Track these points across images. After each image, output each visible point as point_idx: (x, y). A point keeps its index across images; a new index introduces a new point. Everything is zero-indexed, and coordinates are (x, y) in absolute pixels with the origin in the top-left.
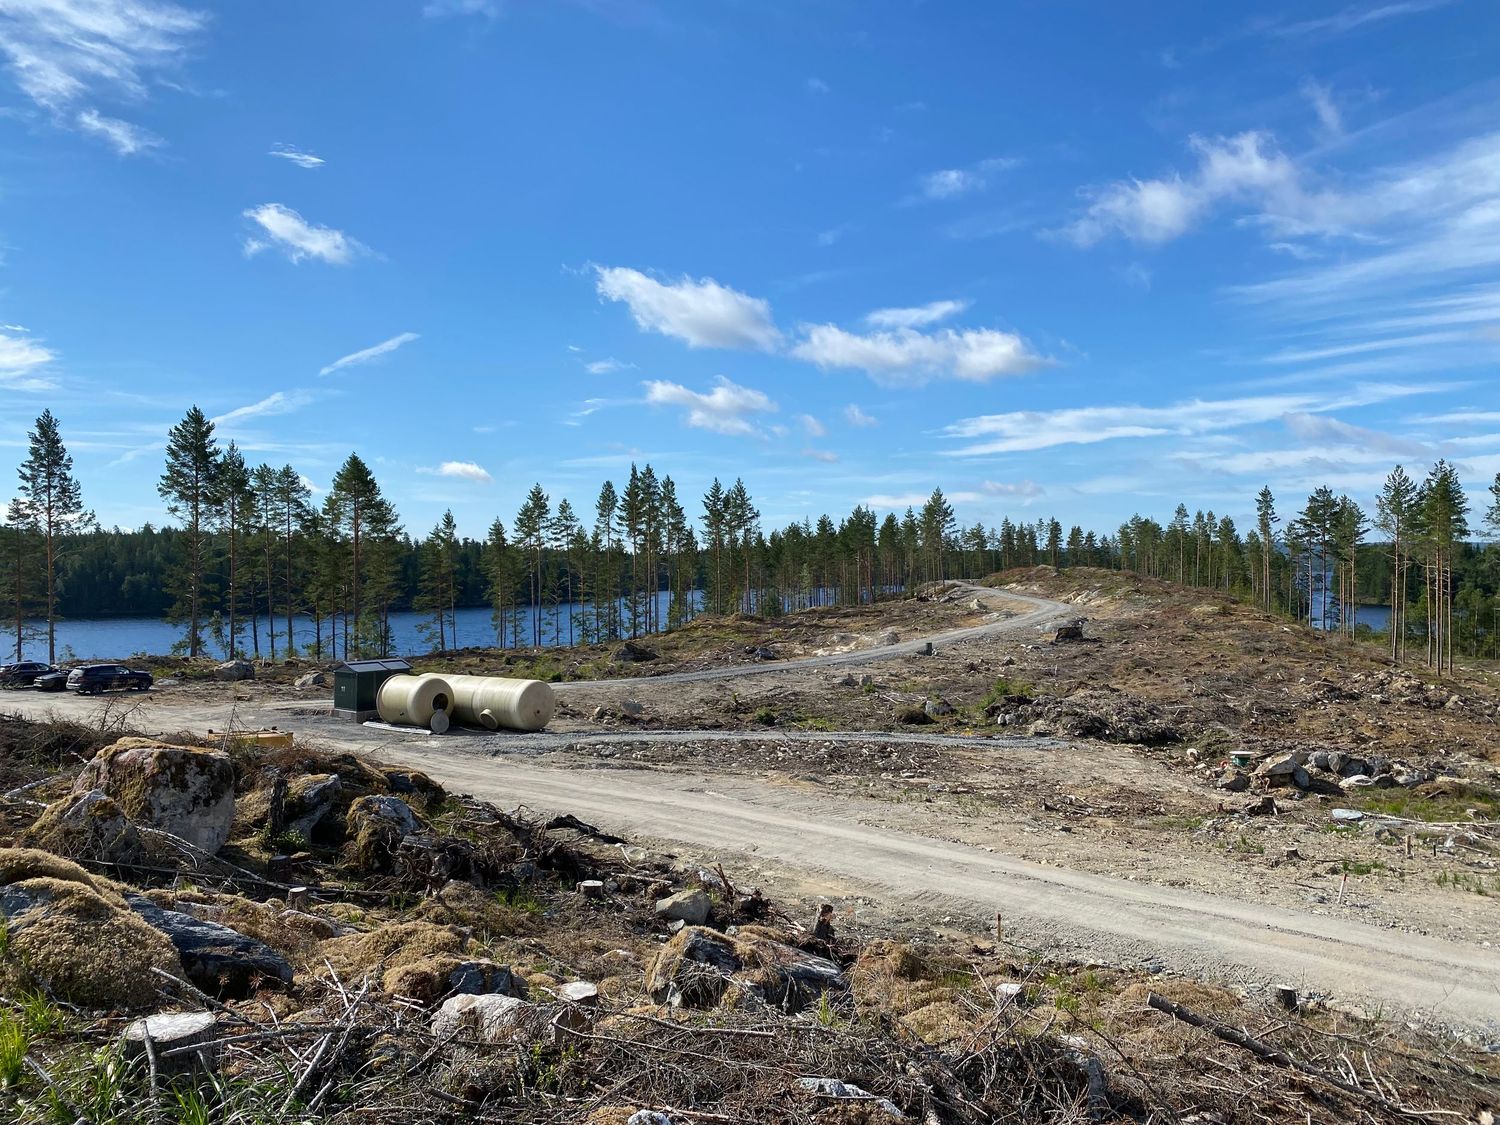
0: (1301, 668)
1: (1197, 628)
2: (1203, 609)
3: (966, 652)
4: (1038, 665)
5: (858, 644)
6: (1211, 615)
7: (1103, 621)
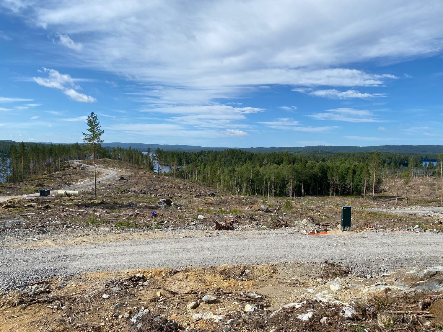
0: (158, 183)
1: (141, 177)
2: (141, 173)
3: (106, 182)
4: (119, 184)
5: (85, 182)
6: (143, 174)
7: (125, 176)
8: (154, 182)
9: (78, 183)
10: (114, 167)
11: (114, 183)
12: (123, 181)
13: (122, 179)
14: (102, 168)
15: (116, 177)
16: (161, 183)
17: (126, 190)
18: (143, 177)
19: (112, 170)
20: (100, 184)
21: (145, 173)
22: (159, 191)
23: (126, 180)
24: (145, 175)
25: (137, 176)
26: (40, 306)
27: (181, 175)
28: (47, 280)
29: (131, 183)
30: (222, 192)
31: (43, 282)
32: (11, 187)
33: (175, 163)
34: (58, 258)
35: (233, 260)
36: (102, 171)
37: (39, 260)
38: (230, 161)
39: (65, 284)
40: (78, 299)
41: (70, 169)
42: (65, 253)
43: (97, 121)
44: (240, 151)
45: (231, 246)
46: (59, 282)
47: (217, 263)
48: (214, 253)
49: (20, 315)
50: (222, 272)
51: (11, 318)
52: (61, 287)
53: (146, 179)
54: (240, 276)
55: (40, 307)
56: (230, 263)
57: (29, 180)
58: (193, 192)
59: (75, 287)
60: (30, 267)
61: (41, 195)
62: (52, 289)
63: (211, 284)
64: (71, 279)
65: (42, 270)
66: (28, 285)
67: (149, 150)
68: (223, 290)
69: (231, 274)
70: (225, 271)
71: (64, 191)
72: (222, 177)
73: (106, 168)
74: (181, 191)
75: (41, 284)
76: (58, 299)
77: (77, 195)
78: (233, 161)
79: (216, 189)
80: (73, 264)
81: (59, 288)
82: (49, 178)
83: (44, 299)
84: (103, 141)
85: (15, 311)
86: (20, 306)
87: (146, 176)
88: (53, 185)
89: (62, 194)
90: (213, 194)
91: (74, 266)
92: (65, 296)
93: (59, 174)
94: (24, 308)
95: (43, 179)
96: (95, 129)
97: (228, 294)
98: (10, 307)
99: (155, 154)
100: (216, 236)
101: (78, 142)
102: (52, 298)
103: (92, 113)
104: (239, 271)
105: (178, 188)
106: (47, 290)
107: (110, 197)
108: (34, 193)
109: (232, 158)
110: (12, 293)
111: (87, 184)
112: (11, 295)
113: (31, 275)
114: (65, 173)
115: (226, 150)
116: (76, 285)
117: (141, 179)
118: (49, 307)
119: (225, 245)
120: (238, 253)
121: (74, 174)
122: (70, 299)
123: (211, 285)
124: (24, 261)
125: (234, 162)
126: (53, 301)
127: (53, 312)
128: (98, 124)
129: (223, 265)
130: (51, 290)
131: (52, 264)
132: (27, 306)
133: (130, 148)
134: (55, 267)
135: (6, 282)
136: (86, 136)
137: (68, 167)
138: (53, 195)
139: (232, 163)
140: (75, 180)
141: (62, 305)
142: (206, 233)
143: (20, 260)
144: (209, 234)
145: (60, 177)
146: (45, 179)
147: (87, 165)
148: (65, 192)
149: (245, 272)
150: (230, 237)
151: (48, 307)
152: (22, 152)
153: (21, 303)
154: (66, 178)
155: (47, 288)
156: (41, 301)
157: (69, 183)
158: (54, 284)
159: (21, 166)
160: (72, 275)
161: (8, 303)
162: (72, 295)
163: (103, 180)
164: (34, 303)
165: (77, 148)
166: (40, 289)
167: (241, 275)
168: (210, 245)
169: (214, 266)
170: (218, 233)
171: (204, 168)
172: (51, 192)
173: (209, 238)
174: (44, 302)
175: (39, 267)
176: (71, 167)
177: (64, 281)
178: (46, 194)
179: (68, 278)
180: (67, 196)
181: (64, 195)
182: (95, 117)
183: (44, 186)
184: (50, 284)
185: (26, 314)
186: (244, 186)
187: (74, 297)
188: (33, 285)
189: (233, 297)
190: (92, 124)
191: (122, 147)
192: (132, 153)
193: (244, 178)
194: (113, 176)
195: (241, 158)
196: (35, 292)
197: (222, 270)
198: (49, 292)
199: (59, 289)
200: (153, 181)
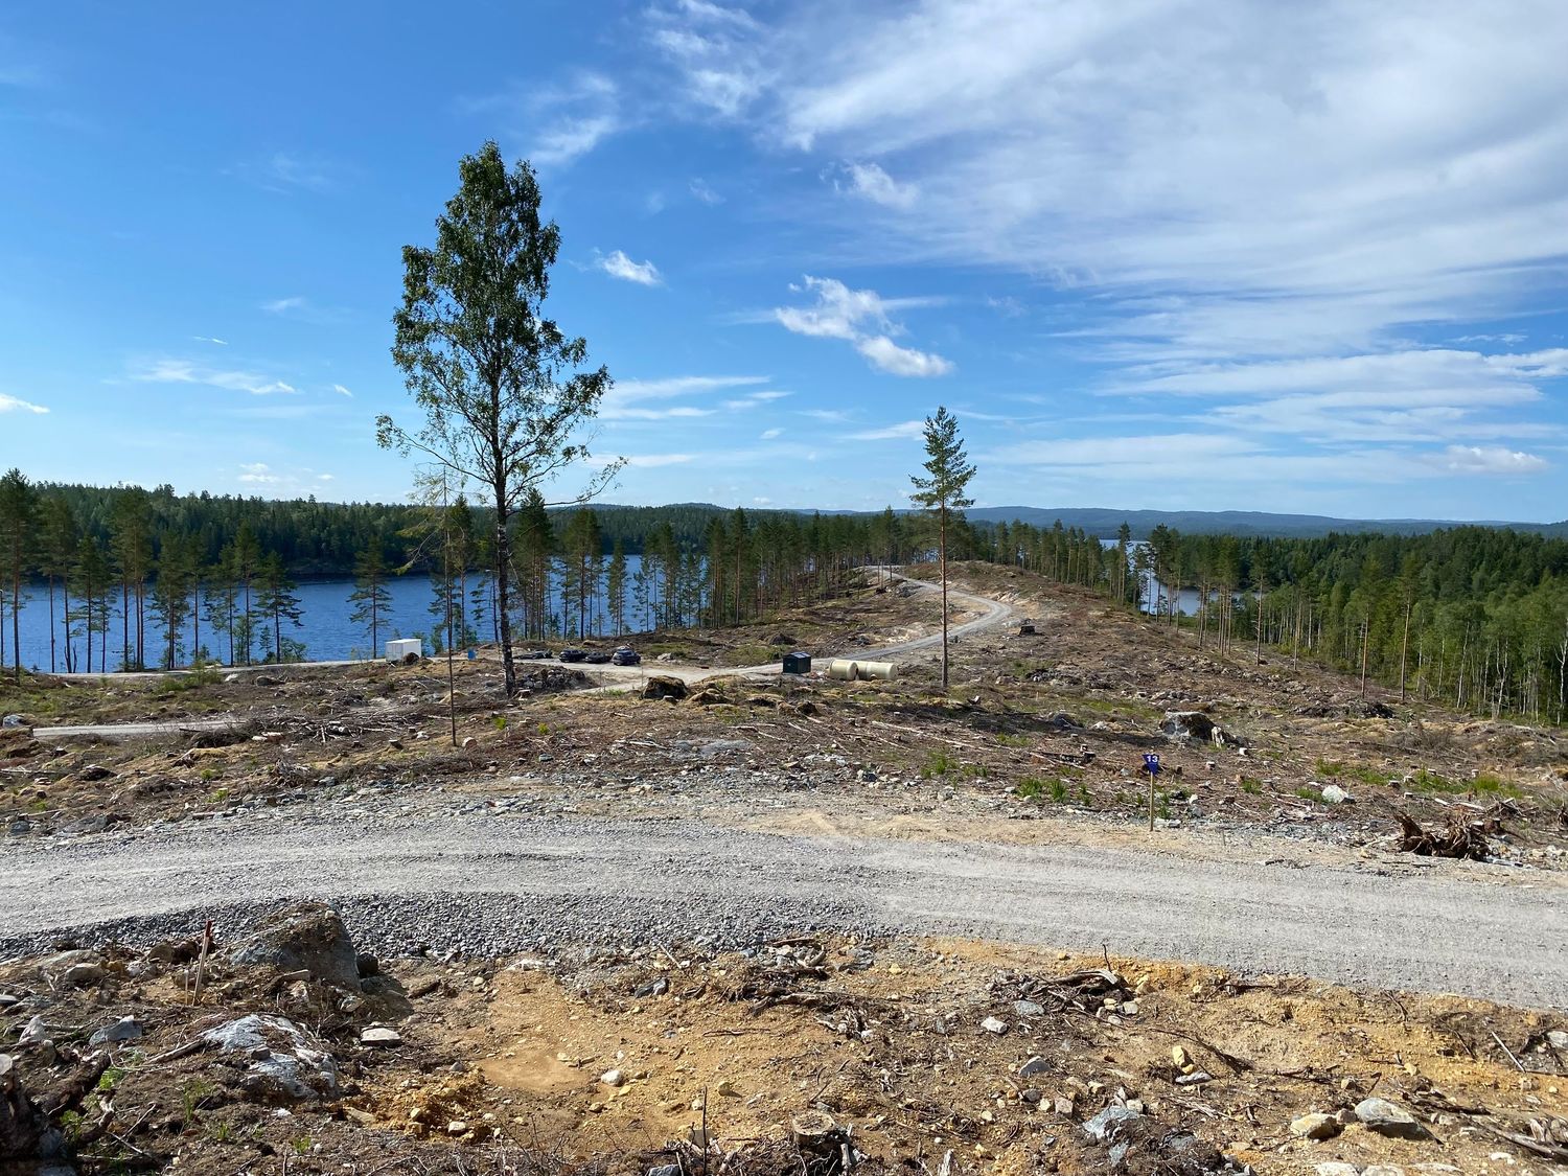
0: (1155, 652)
1: (1095, 626)
2: (1094, 613)
3: (975, 640)
4: (1019, 649)
5: (910, 635)
6: (1101, 617)
7: (1040, 620)
8: (1141, 648)
9: (890, 639)
10: (1002, 589)
11: (1002, 645)
12: (1033, 640)
13: (1028, 630)
14: (966, 591)
15: (1010, 623)
16: (1169, 654)
17: (1044, 671)
18: (1103, 627)
19: (995, 599)
20: (957, 646)
21: (1107, 616)
22: (1159, 681)
23: (1041, 634)
24: (1108, 621)
25: (1079, 623)
26: (799, 1014)
27: (1245, 626)
28: (818, 937)
29: (1060, 648)
30: (1422, 701)
31: (805, 943)
32: (709, 643)
33: (1224, 579)
34: (847, 872)
35: (1488, 981)
36: (964, 602)
37: (793, 871)
38: (1462, 576)
39: (869, 962)
40: (907, 1017)
41: (865, 592)
42: (866, 861)
43: (957, 437)
44: (1513, 536)
45: (1477, 924)
46: (851, 950)
47: (1416, 982)
48: (1400, 940)
49: (746, 1031)
50: (1440, 1023)
51: (722, 1033)
52: (856, 968)
53: (1114, 636)
54: (1523, 1052)
55: (799, 1017)
56: (1478, 993)
57: (755, 625)
58: (1295, 693)
59: (897, 974)
60: (769, 889)
61: (786, 670)
62: (832, 969)
63: (1393, 1060)
64: (886, 947)
65: (803, 905)
66: (766, 943)
67: (1125, 533)
68: (1446, 1094)
69: (1480, 1038)
70: (1454, 1019)
71: (851, 662)
72: (1423, 642)
73: (976, 593)
74: (1246, 686)
75: (801, 946)
76: (849, 1004)
77: (888, 677)
78: (1477, 575)
79: (1394, 686)
80: (889, 898)
81: (852, 968)
82: (807, 618)
83: (810, 997)
84: (972, 502)
85: (734, 1016)
86: (745, 1004)
87: (1111, 626)
88: (820, 640)
89: (845, 673)
90: (1379, 706)
91: (893, 906)
92: (870, 1000)
93: (835, 607)
94: (758, 1013)
95: (791, 620)
96: (948, 463)
97: (1467, 1112)
98: (720, 1002)
99: (1147, 545)
100: (1407, 874)
101: (893, 508)
102: (833, 997)
103: (942, 411)
104: (1518, 1032)
105: (1232, 676)
106: (817, 968)
107: (992, 690)
108: (766, 664)
109: (1473, 565)
110: (723, 959)
111: (916, 642)
112: (721, 965)
113: (773, 914)
114: (854, 605)
115: (1446, 530)
116: (900, 970)
117: (1094, 634)
118: (825, 1022)
119: (1449, 917)
120: (1512, 955)
121: (877, 610)
122: (884, 1011)
123: (1389, 1063)
124: (754, 868)
125: (1482, 582)
126: (834, 1006)
127: (837, 1043)
128: (959, 448)
129: (1441, 996)
130: (828, 970)
131: (829, 888)
132: (764, 1008)
133: (1058, 525)
134: (838, 899)
135: (709, 925)
136: (920, 486)
137: (863, 585)
138: (820, 674)
139: (1471, 583)
140: (883, 630)
141: (862, 1028)
142: (1363, 859)
143: (744, 862)
144: (1375, 865)
145: (839, 617)
146: (797, 620)
147: (919, 583)
148: (854, 665)
149: (1547, 1038)
150: (1472, 888)
151: (820, 1021)
152: (737, 539)
153: (747, 993)
154: (855, 621)
155: (818, 963)
156: (803, 999)
157: (863, 638)
158: (836, 954)
159: (735, 580)
160: (889, 936)
161: (715, 988)
162: (890, 1000)
163: (967, 634)
164: (782, 1003)
165: (888, 527)
166: (799, 961)
167: (1529, 1049)
168: (1383, 907)
169: (1402, 992)
170: (1418, 866)
171: (1343, 603)
172: (814, 662)
173: (1376, 878)
174: (811, 1004)
175: (793, 891)
176: (869, 586)
177: (864, 949)
178: (800, 667)
179: (878, 941)
180: (857, 677)
181: (849, 676)
182: (951, 424)
183: (795, 642)
184: (826, 951)
185: (763, 1030)
186: (1529, 684)
187: (895, 1007)
188: (780, 946)
189: (1491, 1128)
190: (941, 448)
191: (1032, 522)
192: (1063, 544)
193: (1532, 648)
194: (1000, 622)
195: (1516, 565)
196: (786, 968)
197: (1439, 1012)
198: (823, 977)
199: (850, 972)
200: (1141, 643)
